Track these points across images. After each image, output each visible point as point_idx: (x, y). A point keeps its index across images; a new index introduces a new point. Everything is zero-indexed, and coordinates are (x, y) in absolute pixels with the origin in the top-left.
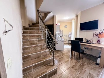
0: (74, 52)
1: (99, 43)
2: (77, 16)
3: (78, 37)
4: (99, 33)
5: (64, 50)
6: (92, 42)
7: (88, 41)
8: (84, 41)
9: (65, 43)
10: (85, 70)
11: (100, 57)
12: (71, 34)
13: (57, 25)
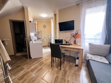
0: (55, 58)
1: (75, 44)
2: (55, 15)
3: (58, 39)
4: (75, 34)
5: (44, 56)
6: (70, 43)
7: (67, 42)
10: (68, 80)
12: (51, 36)
13: (30, 22)
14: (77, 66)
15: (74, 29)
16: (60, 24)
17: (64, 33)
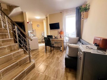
1: (61, 38)
2: (47, 17)
3: (49, 35)
4: (60, 32)
5: (39, 48)
6: (57, 38)
7: (55, 37)
8: (53, 38)
9: (39, 42)
10: (55, 56)
11: (61, 46)
12: (44, 33)
13: (28, 23)
14: (61, 51)
15: (59, 28)
16: (50, 25)
17: (54, 31)
